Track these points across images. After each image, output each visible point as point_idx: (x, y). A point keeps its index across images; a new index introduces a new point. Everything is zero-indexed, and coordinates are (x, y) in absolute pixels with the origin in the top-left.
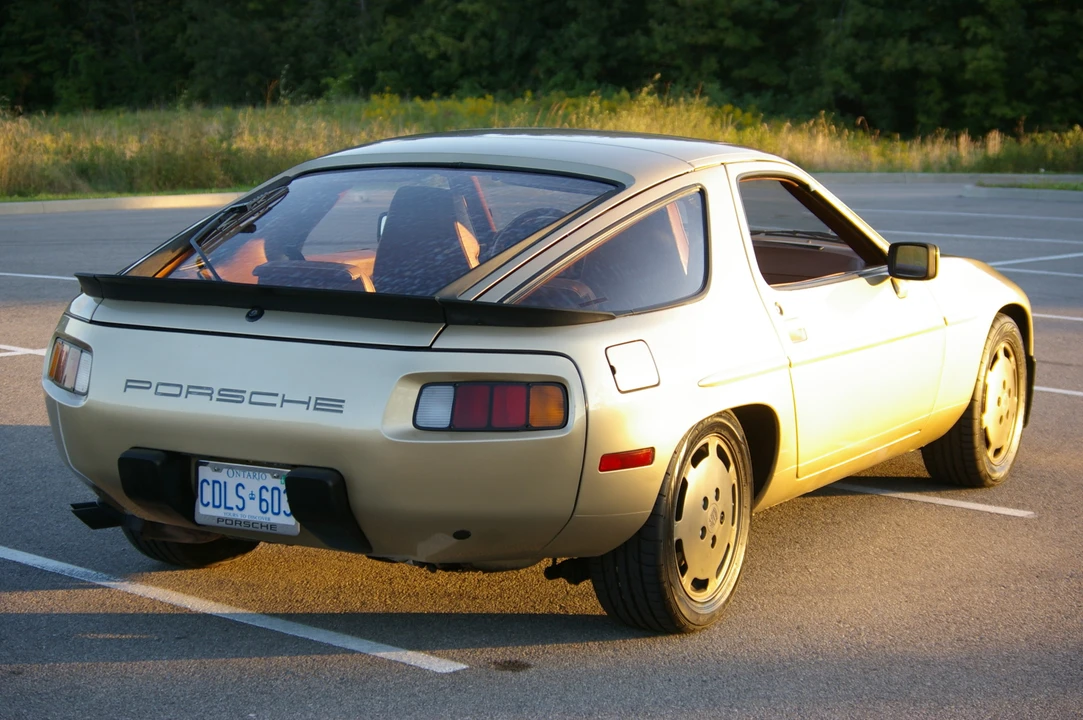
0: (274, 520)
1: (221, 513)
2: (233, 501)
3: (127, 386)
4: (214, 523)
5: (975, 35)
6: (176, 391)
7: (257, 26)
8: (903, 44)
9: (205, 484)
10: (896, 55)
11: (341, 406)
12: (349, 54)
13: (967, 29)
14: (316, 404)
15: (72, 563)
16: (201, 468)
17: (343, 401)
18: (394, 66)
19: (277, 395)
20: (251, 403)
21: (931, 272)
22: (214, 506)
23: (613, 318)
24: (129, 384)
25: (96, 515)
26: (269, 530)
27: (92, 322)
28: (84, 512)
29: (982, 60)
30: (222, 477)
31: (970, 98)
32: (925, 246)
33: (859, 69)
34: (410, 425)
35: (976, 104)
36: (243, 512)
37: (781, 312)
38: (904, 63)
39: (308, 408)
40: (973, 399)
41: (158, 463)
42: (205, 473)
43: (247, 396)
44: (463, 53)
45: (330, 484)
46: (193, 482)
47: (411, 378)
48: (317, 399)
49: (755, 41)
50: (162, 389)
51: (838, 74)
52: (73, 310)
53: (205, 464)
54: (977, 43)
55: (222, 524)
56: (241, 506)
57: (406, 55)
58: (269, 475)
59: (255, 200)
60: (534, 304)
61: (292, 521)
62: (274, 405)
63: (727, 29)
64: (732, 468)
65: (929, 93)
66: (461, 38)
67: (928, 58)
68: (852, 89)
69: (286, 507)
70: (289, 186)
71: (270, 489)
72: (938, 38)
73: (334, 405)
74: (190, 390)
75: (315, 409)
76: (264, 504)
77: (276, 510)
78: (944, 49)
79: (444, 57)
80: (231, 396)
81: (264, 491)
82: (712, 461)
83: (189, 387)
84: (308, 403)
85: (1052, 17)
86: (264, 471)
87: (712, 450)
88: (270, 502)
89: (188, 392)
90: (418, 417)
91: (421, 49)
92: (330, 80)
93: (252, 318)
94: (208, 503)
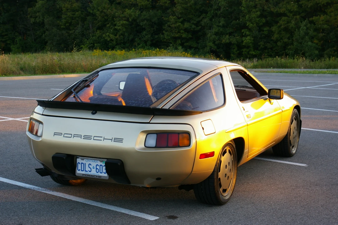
0: (100, 175)
1: (84, 172)
2: (87, 169)
3: (54, 134)
4: (82, 176)
5: (245, 34)
6: (70, 136)
7: (64, 32)
8: (227, 36)
9: (79, 164)
10: (226, 39)
11: (122, 141)
12: (88, 39)
13: (243, 32)
14: (114, 140)
15: (34, 185)
16: (77, 159)
17: (123, 139)
18: (99, 43)
19: (102, 137)
20: (94, 139)
21: (281, 97)
22: (82, 171)
23: (201, 113)
24: (55, 134)
25: (42, 172)
26: (99, 178)
27: (43, 115)
28: (39, 171)
29: (247, 40)
30: (84, 162)
31: (244, 50)
32: (280, 90)
33: (216, 43)
34: (143, 146)
35: (246, 51)
36: (91, 172)
37: (244, 110)
38: (228, 41)
39: (112, 141)
40: (288, 133)
41: (65, 158)
42: (79, 160)
43: (92, 137)
44: (117, 39)
45: (119, 164)
46: (75, 163)
47: (144, 132)
48: (115, 138)
49: (190, 36)
50: (65, 135)
51: (211, 44)
52: (36, 110)
53: (78, 158)
54: (246, 36)
55: (84, 176)
56: (90, 171)
57: (102, 40)
58: (99, 161)
59: (89, 78)
60: (179, 109)
61: (106, 175)
62: (101, 140)
63: (183, 33)
64: (232, 156)
65: (234, 49)
66: (116, 36)
67: (234, 40)
68: (214, 48)
69: (104, 171)
70: (99, 73)
71: (99, 165)
72: (236, 35)
73: (120, 140)
74: (75, 136)
75: (114, 141)
76: (97, 170)
77: (101, 172)
78: (238, 37)
79: (112, 40)
80: (87, 137)
81: (97, 166)
82: (227, 154)
83: (74, 135)
84: (112, 140)
85: (265, 29)
86: (97, 160)
87: (227, 151)
88: (99, 169)
89: (74, 136)
90: (146, 144)
91: (106, 38)
92: (83, 46)
93: (93, 114)
94: (80, 170)
